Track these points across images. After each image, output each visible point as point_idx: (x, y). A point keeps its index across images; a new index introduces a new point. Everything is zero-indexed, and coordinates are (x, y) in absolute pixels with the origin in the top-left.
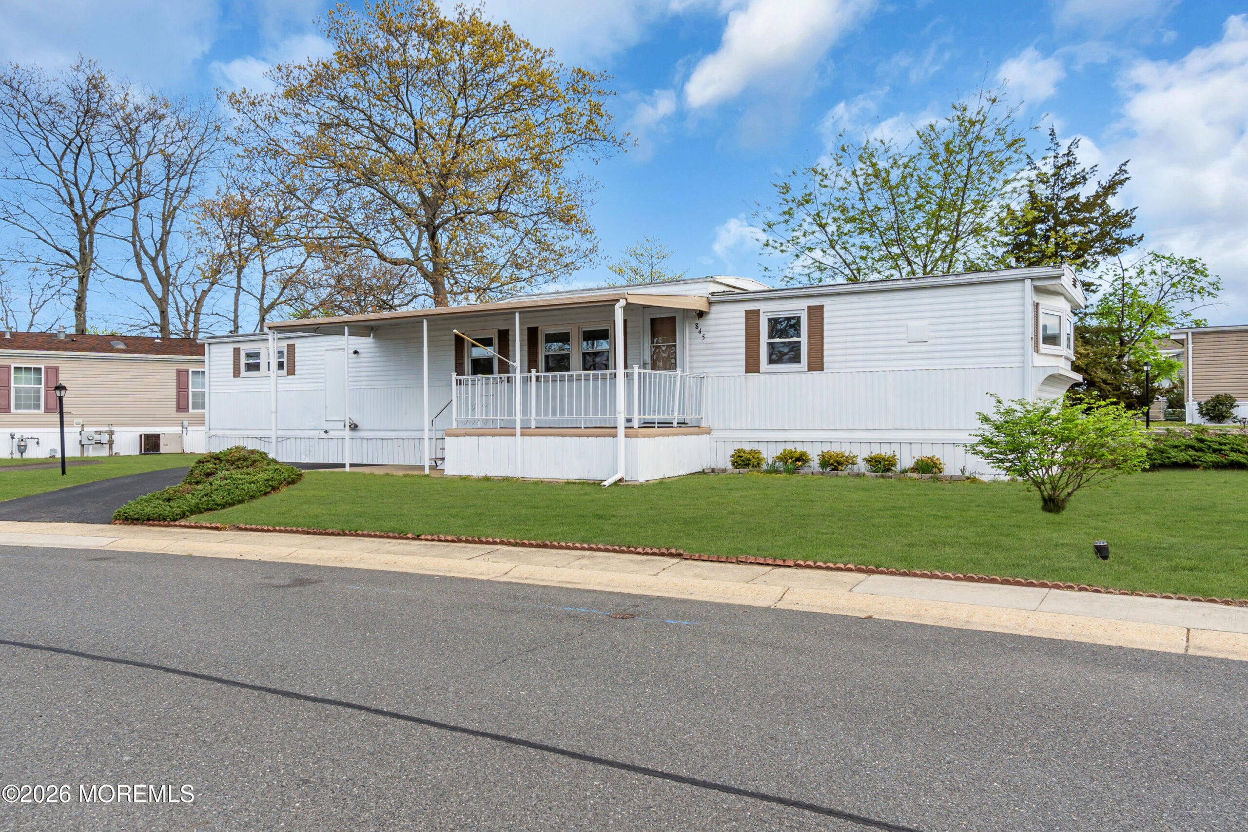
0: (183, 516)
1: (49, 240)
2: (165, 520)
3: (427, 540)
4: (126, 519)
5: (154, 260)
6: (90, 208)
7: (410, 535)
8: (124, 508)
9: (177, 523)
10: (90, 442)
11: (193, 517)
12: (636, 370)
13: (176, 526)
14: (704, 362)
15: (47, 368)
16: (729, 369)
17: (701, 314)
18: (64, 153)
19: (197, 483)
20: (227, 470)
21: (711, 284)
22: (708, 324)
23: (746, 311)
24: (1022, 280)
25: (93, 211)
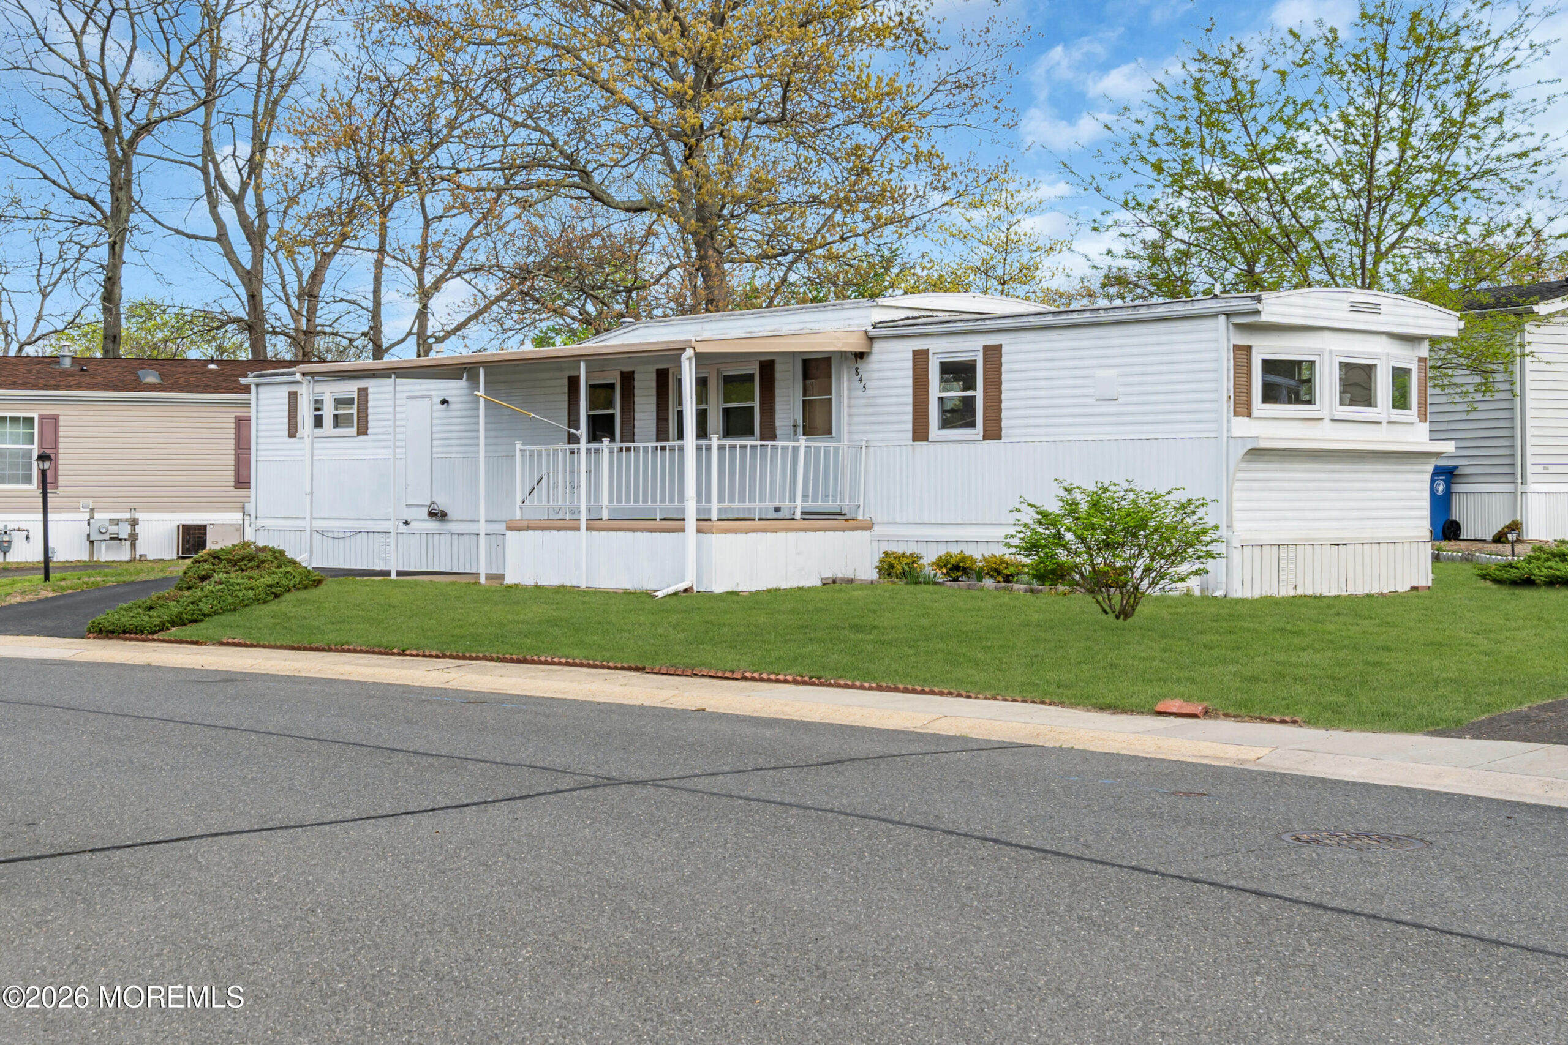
0: (163, 628)
1: (61, 181)
2: (142, 632)
3: (411, 655)
4: (100, 631)
5: (237, 200)
6: (128, 115)
7: (395, 651)
8: (99, 618)
9: (155, 637)
10: (102, 537)
11: (174, 629)
12: (715, 441)
13: (154, 640)
14: (866, 424)
15: (42, 418)
16: (894, 435)
17: (860, 356)
18: (85, 24)
19: (189, 588)
20: (227, 573)
21: (877, 310)
22: (872, 368)
23: (914, 351)
24: (1215, 315)
25: (133, 122)
